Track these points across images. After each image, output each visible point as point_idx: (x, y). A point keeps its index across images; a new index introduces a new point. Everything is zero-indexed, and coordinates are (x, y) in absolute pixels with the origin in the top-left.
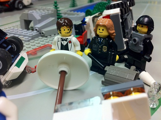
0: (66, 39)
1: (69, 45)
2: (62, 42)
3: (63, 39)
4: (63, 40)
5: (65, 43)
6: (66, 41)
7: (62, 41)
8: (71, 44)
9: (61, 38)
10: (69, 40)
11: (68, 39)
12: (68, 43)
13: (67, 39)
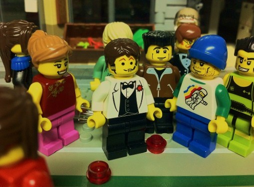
0: (131, 83)
1: (139, 95)
2: (124, 92)
3: (125, 84)
4: (124, 87)
5: (128, 93)
6: (132, 88)
7: (124, 89)
8: (141, 92)
9: (121, 83)
10: (138, 84)
11: (135, 82)
12: (135, 91)
13: (133, 82)
